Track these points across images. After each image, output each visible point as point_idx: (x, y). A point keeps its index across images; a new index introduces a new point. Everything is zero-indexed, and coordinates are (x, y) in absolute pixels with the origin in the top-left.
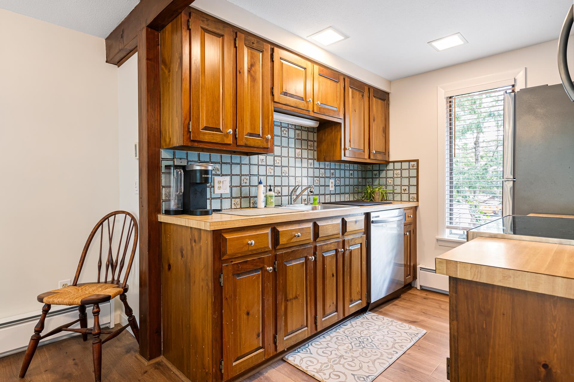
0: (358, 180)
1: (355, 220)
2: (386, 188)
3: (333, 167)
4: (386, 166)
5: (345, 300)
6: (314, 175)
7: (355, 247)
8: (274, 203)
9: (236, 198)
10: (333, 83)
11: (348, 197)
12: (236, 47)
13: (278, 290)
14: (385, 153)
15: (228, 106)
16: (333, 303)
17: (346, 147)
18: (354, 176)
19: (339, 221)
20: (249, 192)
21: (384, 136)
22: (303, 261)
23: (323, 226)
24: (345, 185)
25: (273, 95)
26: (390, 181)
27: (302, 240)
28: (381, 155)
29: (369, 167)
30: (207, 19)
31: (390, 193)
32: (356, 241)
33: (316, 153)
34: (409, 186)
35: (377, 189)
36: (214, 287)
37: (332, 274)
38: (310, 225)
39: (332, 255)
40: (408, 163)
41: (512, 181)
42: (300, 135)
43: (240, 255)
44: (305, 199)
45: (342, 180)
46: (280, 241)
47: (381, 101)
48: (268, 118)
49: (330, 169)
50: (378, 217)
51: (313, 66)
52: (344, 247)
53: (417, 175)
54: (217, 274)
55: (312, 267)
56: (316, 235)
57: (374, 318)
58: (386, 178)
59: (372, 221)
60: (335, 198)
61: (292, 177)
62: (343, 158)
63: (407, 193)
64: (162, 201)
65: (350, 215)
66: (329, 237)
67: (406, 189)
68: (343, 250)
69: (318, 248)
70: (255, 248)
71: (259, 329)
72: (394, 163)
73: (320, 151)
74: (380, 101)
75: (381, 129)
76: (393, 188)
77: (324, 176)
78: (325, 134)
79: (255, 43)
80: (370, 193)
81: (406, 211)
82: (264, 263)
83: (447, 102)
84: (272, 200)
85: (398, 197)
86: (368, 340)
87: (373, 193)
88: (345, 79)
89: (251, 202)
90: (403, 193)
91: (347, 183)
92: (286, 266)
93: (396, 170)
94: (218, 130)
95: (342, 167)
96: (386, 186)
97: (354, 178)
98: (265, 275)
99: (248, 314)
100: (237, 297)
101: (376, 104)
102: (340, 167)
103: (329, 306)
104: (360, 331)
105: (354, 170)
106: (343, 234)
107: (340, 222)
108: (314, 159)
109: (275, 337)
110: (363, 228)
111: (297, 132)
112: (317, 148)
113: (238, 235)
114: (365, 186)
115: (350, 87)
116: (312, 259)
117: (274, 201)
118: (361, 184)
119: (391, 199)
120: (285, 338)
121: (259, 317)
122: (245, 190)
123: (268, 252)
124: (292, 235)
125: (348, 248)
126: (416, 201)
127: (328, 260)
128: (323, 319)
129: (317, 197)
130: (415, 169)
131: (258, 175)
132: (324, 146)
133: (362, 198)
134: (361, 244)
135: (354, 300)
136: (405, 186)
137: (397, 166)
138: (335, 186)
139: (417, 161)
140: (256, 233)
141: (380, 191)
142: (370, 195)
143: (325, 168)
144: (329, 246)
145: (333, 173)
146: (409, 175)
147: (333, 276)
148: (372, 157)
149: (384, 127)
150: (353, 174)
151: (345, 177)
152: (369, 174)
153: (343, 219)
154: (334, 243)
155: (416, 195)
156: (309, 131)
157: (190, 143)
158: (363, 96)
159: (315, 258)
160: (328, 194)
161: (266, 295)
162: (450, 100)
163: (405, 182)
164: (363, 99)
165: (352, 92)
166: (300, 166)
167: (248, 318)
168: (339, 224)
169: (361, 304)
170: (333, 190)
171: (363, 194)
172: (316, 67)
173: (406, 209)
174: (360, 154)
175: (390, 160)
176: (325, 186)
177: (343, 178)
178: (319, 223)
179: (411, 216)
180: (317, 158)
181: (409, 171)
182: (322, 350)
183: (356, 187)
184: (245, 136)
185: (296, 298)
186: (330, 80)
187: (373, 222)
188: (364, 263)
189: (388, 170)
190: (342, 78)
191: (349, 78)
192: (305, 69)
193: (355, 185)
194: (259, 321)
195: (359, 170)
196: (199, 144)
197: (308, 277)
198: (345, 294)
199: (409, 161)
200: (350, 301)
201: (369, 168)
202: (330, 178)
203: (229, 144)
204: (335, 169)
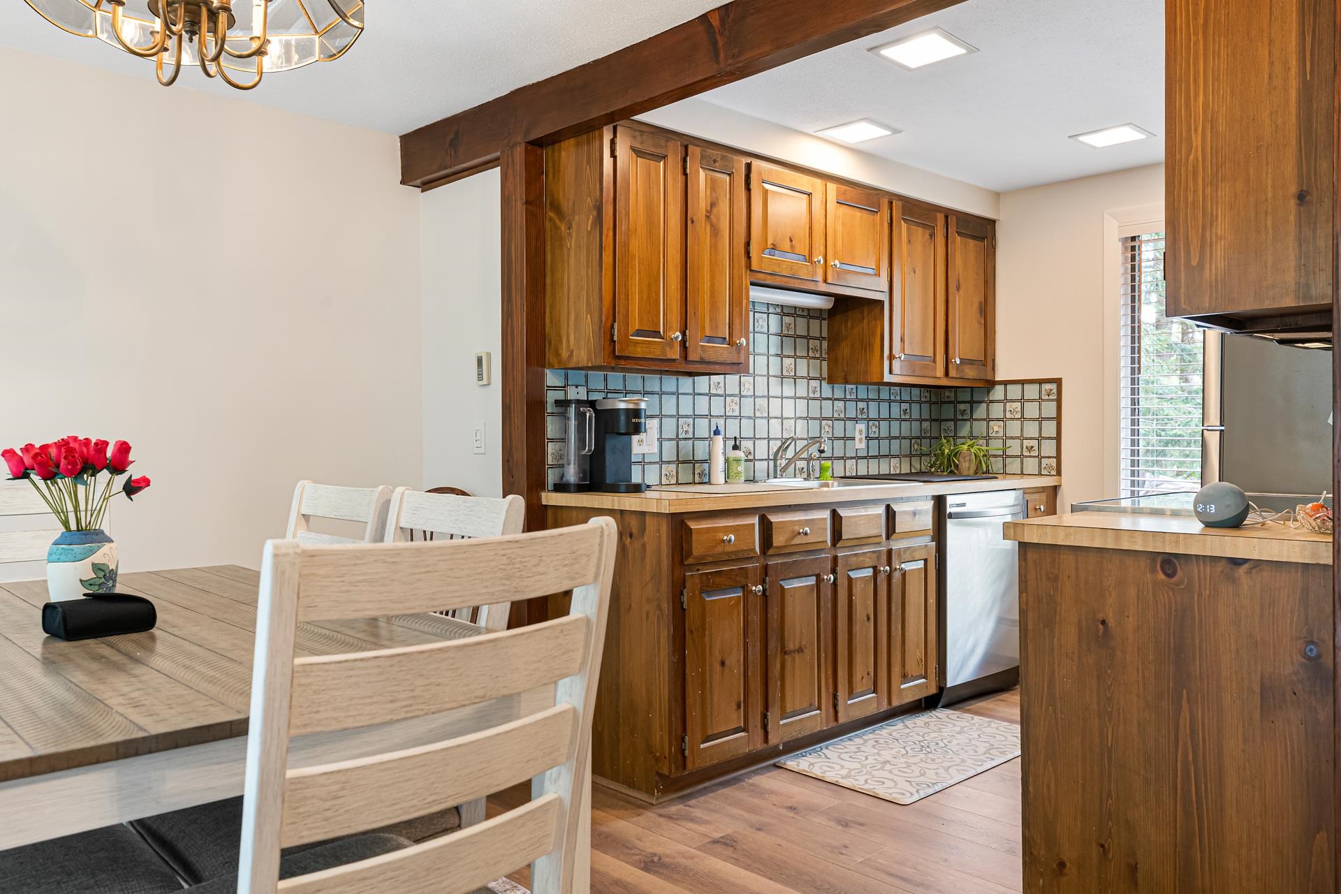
0: (921, 424)
1: (912, 509)
2: (987, 445)
3: (862, 395)
4: (988, 392)
5: (893, 674)
6: (821, 415)
7: (913, 566)
8: (743, 475)
9: (669, 462)
10: (866, 215)
11: (898, 465)
12: (685, 174)
13: (769, 630)
14: (984, 363)
15: (673, 287)
16: (868, 674)
17: (894, 353)
18: (911, 416)
19: (881, 510)
20: (693, 452)
21: (983, 322)
22: (812, 581)
23: (849, 517)
24: (890, 438)
25: (749, 257)
26: (996, 427)
27: (811, 541)
28: (976, 366)
29: (947, 393)
30: (640, 131)
31: (995, 456)
32: (914, 554)
33: (825, 364)
34: (1040, 439)
35: (965, 447)
36: (674, 610)
37: (865, 614)
38: (826, 514)
39: (867, 577)
40: (1037, 386)
41: (1219, 432)
42: (793, 326)
43: (710, 559)
44: (803, 469)
45: (884, 424)
46: (774, 541)
47: (975, 241)
48: (741, 303)
49: (857, 400)
50: (964, 505)
51: (826, 185)
52: (889, 564)
53: (1057, 415)
54: (678, 588)
55: (829, 596)
56: (837, 535)
57: (954, 717)
58: (988, 420)
59: (950, 512)
60: (868, 468)
61: (776, 420)
62: (887, 378)
63: (1034, 457)
64: (547, 466)
65: (902, 498)
66: (861, 541)
67: (1032, 447)
68: (888, 568)
69: (840, 561)
70: (734, 550)
71: (739, 694)
72: (1006, 385)
73: (836, 360)
74: (972, 243)
75: (976, 306)
76: (1004, 443)
77: (842, 416)
78: (846, 322)
79: (718, 159)
80: (949, 456)
81: (1027, 497)
82: (747, 578)
83: (1126, 248)
84: (740, 469)
85: (1014, 466)
86: (937, 744)
87: (955, 456)
88: (892, 203)
89: (696, 473)
90: (1026, 457)
91: (895, 433)
92: (782, 587)
93: (1012, 401)
94: (656, 334)
95: (884, 395)
96: (988, 438)
97: (910, 420)
98: (750, 599)
99: (723, 664)
100: (707, 632)
101: (965, 251)
102: (879, 396)
103: (861, 678)
104: (922, 734)
105: (910, 402)
106: (888, 538)
107: (881, 512)
108: (821, 379)
109: (765, 717)
110: (931, 527)
111: (787, 320)
112: (828, 353)
113: (708, 524)
114: (938, 438)
115: (903, 219)
116: (830, 579)
117: (742, 471)
118: (929, 435)
119: (999, 470)
120: (781, 722)
121: (739, 673)
122: (686, 446)
123: (754, 559)
124: (793, 531)
125: (898, 567)
126: (1055, 474)
127: (858, 586)
128: (849, 702)
129: (828, 463)
130: (1052, 400)
131: (709, 416)
132: (845, 350)
133: (931, 467)
134: (926, 560)
135: (910, 676)
136: (1031, 439)
137: (1014, 391)
138: (868, 438)
139: (1058, 382)
140: (736, 524)
141: (972, 450)
142: (949, 460)
143: (845, 398)
144: (860, 559)
145: (863, 409)
146: (1040, 414)
147: (868, 619)
148: (952, 373)
149: (981, 302)
150: (908, 411)
151: (890, 419)
152: (948, 411)
153: (888, 507)
154: (870, 554)
155: (1055, 460)
156: (811, 317)
157: (613, 360)
158: (932, 235)
159: (835, 579)
160: (852, 458)
161: (750, 635)
162: (1133, 244)
163: (1031, 429)
164: (931, 242)
165: (908, 229)
166: (792, 394)
167: (723, 672)
168: (879, 515)
169: (926, 686)
170: (864, 447)
171: (933, 459)
172: (832, 187)
173: (1029, 491)
174: (925, 367)
175: (997, 379)
176: (845, 438)
177: (884, 419)
178: (843, 512)
179: (1040, 509)
180: (828, 376)
181: (1040, 405)
182: (849, 755)
183: (916, 443)
184: (701, 343)
185: (800, 650)
186: (861, 210)
187: (951, 516)
188: (932, 600)
189: (992, 402)
190: (885, 202)
191: (900, 200)
192: (809, 195)
193: (914, 438)
194: (739, 679)
195: (925, 402)
196: (627, 362)
197: (822, 614)
198: (893, 659)
199: (1040, 382)
200: (902, 677)
201: (948, 397)
202: (856, 420)
203: (674, 360)
204: (867, 400)
